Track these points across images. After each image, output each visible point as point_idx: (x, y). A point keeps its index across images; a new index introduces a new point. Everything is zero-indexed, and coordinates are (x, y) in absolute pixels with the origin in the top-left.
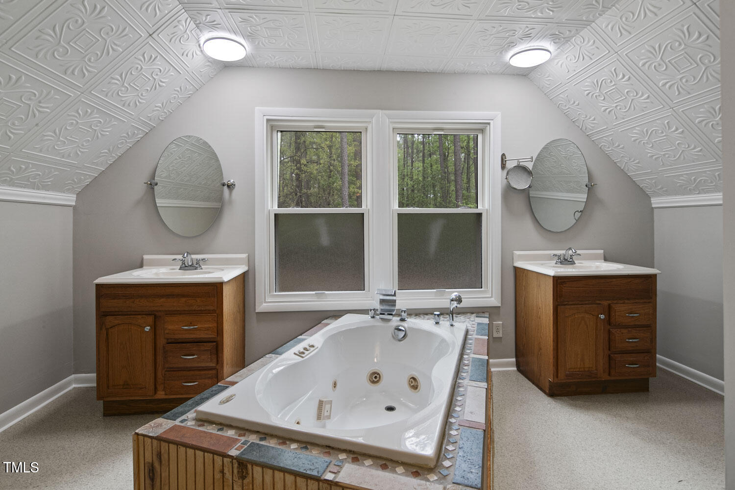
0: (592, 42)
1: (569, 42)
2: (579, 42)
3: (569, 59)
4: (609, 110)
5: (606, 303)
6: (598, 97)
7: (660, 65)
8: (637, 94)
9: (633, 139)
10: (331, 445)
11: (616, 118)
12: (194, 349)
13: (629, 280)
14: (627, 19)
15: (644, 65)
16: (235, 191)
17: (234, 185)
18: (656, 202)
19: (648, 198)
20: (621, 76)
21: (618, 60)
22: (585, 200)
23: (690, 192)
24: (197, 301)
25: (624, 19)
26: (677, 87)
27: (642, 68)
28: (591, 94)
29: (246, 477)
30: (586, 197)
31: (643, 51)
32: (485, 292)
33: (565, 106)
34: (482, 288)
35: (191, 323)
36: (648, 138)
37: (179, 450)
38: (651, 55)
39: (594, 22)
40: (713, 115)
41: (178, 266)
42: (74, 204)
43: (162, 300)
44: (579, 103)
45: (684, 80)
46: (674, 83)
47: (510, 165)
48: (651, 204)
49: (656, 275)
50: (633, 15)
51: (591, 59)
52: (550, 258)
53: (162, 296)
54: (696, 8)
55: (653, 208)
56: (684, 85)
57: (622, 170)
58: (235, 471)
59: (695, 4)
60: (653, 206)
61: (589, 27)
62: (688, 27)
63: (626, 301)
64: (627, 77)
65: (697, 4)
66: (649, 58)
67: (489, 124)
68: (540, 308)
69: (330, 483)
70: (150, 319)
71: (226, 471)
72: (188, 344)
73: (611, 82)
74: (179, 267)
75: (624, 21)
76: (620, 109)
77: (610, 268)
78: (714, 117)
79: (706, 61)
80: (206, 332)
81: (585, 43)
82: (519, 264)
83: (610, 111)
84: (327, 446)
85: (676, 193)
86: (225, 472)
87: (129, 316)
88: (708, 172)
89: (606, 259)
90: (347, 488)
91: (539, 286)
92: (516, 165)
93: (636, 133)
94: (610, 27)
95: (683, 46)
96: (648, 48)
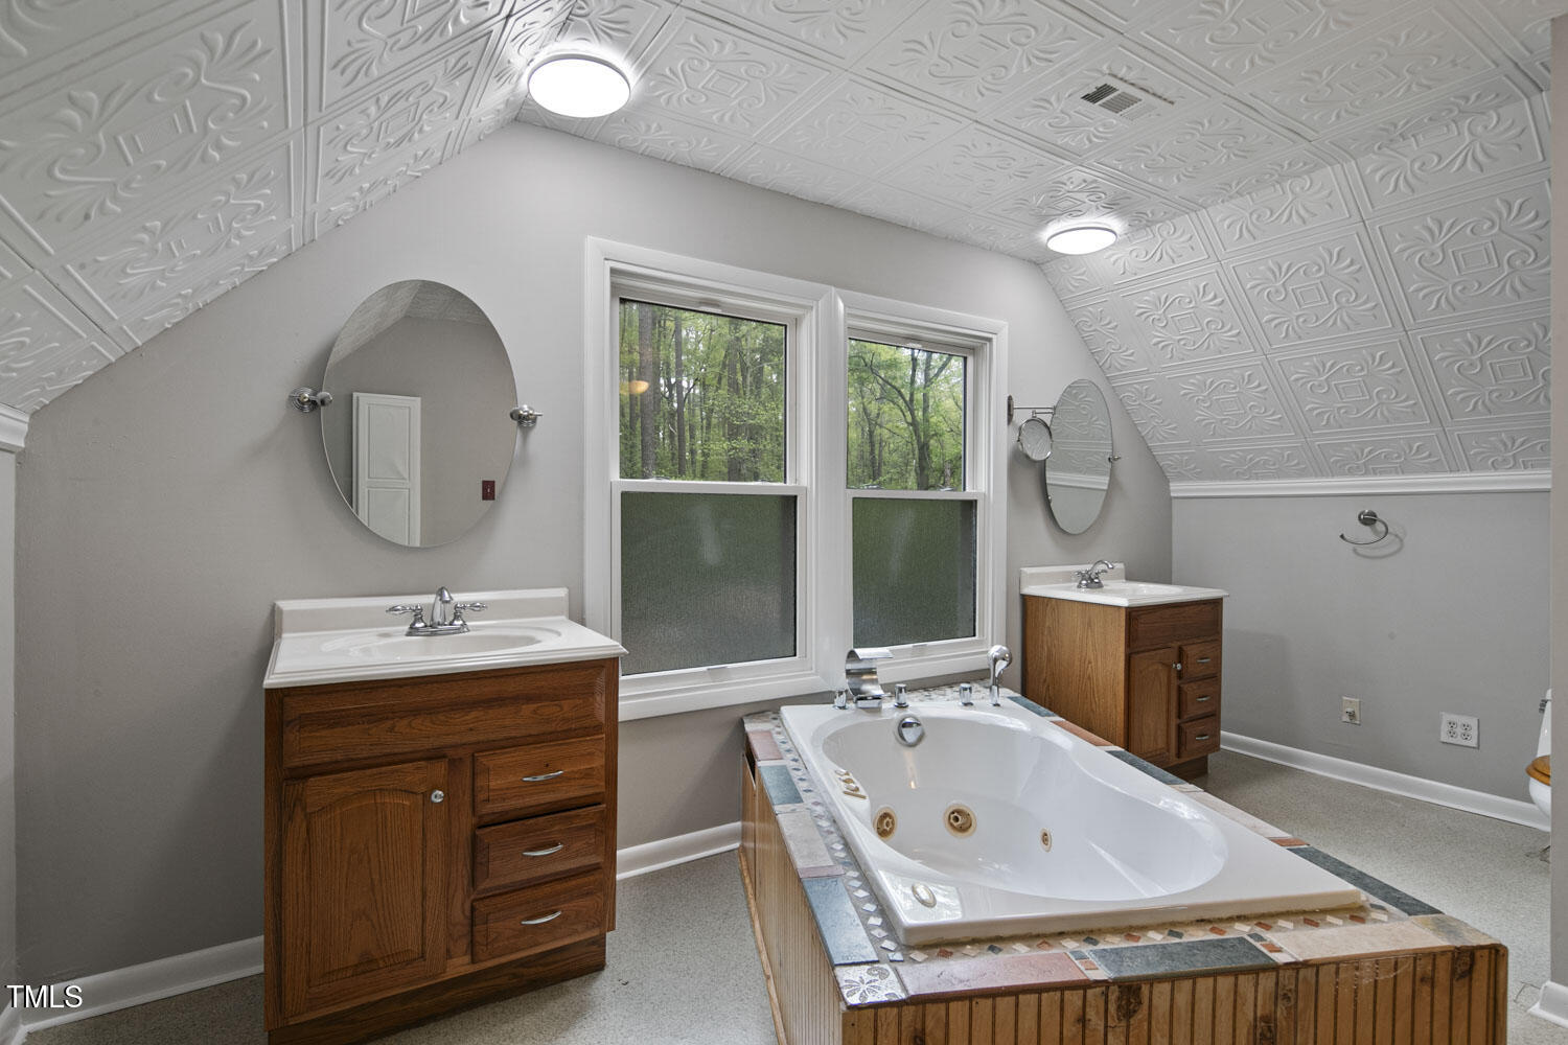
0: (1187, 236)
1: (1148, 229)
2: (1165, 233)
3: (1134, 254)
4: (1163, 344)
5: (1176, 645)
6: (1156, 322)
7: (1277, 291)
8: (1223, 327)
9: (1182, 392)
10: (1204, 918)
11: (1172, 357)
12: (556, 828)
13: (1200, 608)
14: (1259, 216)
15: (1253, 288)
16: (537, 434)
17: (534, 421)
18: (1177, 488)
19: (1166, 481)
20: (1211, 296)
21: (1217, 272)
22: (1105, 487)
23: (1238, 476)
24: (562, 709)
25: (1255, 216)
26: (1288, 327)
27: (1248, 292)
28: (1146, 315)
29: (1135, 1011)
30: (1107, 482)
31: (1262, 268)
32: (980, 642)
33: (1091, 326)
34: (974, 635)
35: (547, 765)
36: (1209, 394)
37: (974, 1008)
38: (1271, 276)
39: (1205, 208)
40: (1318, 371)
41: (405, 624)
42: (23, 445)
43: (473, 714)
44: (1116, 326)
45: (1301, 320)
46: (1285, 322)
47: (1021, 418)
48: (1169, 492)
49: (1221, 599)
50: (1271, 215)
51: (1173, 262)
52: (1067, 578)
53: (473, 704)
54: (1363, 228)
55: (1171, 498)
56: (1298, 325)
57: (1143, 437)
58: (1112, 1008)
59: (1364, 222)
60: (1172, 495)
61: (1193, 215)
62: (1341, 250)
63: (1196, 641)
64: (1219, 300)
65: (1367, 222)
66: (1267, 279)
67: (990, 340)
68: (1090, 662)
69: (1293, 966)
70: (440, 769)
71: (1091, 1014)
72: (541, 819)
73: (1190, 302)
74: (406, 628)
75: (1255, 221)
76: (1184, 345)
77: (1166, 592)
78: (1320, 375)
79: (1344, 299)
80: (583, 781)
81: (1176, 235)
82: (1031, 590)
83: (1166, 345)
84: (1198, 921)
85: (1214, 477)
86: (1088, 1017)
87: (375, 770)
88: (1275, 450)
89: (1130, 577)
90: (1323, 964)
91: (1089, 625)
92: (1030, 417)
93: (1193, 384)
94: (1227, 222)
95: (1322, 273)
96: (1273, 267)
